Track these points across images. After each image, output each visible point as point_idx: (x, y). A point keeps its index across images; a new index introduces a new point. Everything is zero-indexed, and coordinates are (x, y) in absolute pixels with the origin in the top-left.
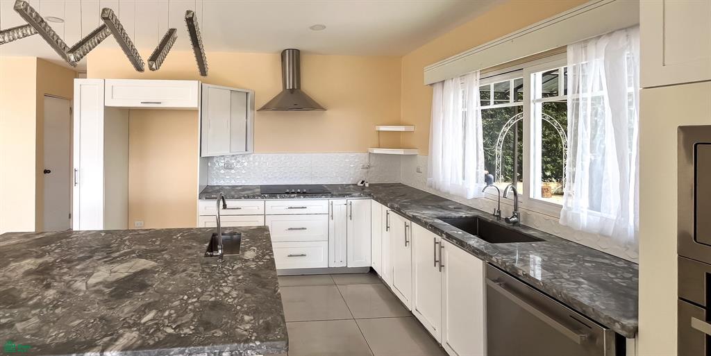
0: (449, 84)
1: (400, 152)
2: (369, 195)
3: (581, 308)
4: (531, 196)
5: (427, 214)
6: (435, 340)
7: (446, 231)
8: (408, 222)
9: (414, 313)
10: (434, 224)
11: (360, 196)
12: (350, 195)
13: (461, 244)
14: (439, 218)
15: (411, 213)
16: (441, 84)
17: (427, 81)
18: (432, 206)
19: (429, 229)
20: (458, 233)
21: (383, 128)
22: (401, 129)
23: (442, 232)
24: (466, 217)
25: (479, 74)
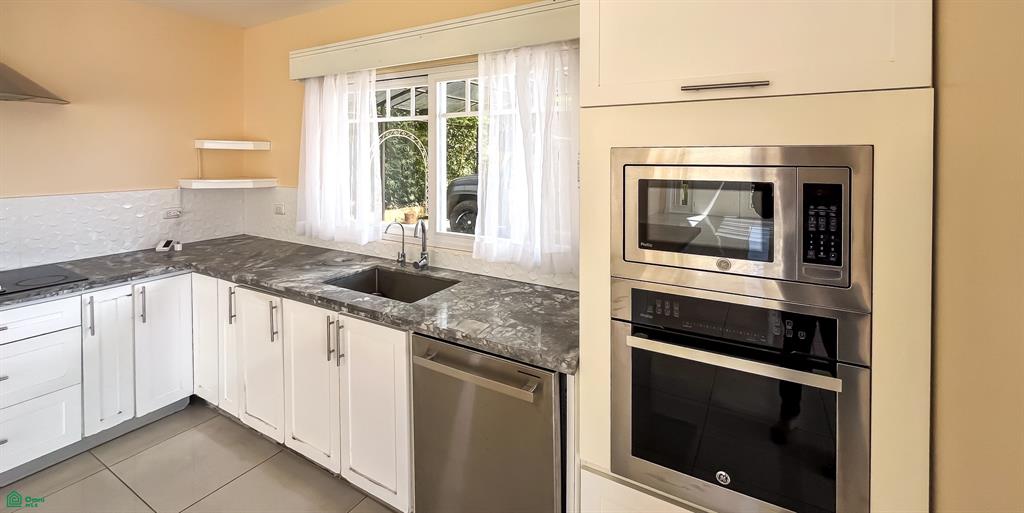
0: (329, 82)
1: (248, 184)
2: (188, 266)
3: (529, 357)
4: (438, 231)
5: (307, 279)
6: (327, 470)
7: (347, 302)
8: (276, 300)
9: (290, 444)
10: (325, 296)
11: (166, 271)
12: (142, 275)
13: (373, 316)
14: (328, 282)
15: (282, 286)
16: (317, 81)
17: (295, 73)
18: (311, 264)
19: (317, 305)
20: (366, 300)
21: (209, 145)
22: (248, 146)
23: (341, 304)
24: (364, 272)
25: (374, 73)
